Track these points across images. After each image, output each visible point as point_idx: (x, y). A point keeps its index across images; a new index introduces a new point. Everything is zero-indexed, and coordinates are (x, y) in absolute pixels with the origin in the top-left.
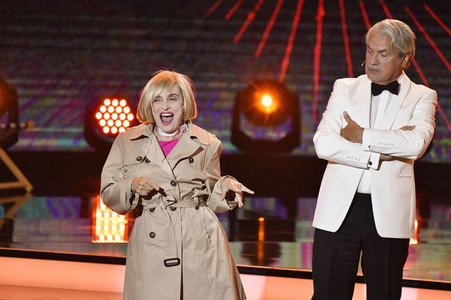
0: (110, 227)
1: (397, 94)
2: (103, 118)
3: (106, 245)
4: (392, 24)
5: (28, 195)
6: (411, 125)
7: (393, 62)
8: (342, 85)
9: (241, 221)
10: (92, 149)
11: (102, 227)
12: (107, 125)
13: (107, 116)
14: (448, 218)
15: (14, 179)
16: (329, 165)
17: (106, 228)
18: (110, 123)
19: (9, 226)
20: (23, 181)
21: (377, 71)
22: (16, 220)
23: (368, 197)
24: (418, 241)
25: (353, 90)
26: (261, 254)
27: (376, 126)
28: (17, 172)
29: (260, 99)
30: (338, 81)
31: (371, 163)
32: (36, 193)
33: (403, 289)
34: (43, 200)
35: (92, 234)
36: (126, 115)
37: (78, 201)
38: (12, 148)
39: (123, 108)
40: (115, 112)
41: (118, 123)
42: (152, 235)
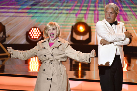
0: (34, 67)
2: (31, 34)
3: (33, 72)
5: (9, 57)
10: (28, 43)
11: (32, 67)
12: (33, 36)
13: (33, 33)
17: (33, 67)
18: (34, 35)
19: (3, 67)
20: (7, 53)
21: (110, 19)
22: (5, 65)
28: (5, 50)
33: (123, 85)
35: (28, 69)
36: (39, 33)
39: (37, 31)
40: (35, 32)
41: (36, 35)
42: (44, 70)
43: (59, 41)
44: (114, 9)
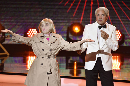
1: (106, 28)
9: (69, 63)
11: (29, 65)
15: (4, 52)
19: (2, 65)
22: (4, 64)
24: (121, 69)
26: (75, 73)
32: (10, 56)
35: (26, 67)
36: (36, 33)
37: (22, 58)
40: (33, 32)
42: (42, 64)
43: (54, 36)
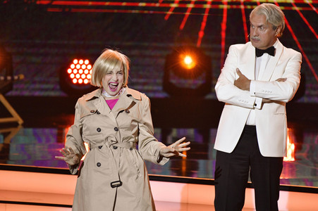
1: (274, 56)
2: (72, 72)
4: (267, 7)
5: (20, 127)
6: (283, 77)
7: (269, 33)
8: (235, 49)
12: (75, 77)
13: (75, 71)
14: (316, 142)
15: (10, 115)
16: (225, 106)
18: (78, 76)
19: (6, 148)
20: (16, 117)
21: (258, 40)
22: (11, 144)
23: (254, 127)
24: (295, 159)
25: (242, 53)
26: (184, 168)
27: (259, 78)
28: (12, 111)
29: (183, 60)
30: (232, 46)
31: (256, 105)
32: (25, 125)
34: (30, 130)
37: (55, 131)
38: (9, 94)
39: (87, 65)
40: (81, 68)
41: (83, 76)
42: (99, 165)
43: (129, 96)
44: (267, 18)
